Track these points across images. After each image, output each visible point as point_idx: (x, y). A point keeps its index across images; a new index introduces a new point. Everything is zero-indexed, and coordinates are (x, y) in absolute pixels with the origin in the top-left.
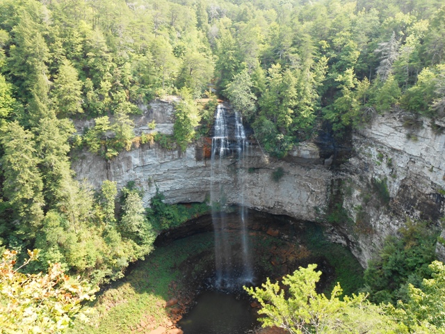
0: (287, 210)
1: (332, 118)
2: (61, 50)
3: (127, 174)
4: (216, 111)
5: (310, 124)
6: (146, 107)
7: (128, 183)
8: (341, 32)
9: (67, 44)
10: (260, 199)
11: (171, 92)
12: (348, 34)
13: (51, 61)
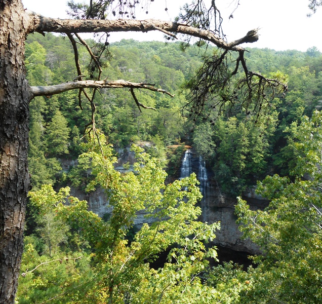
0: (248, 247)
1: (280, 164)
2: (56, 103)
3: (104, 207)
4: (183, 156)
5: (262, 169)
6: (123, 150)
7: (104, 215)
8: (292, 91)
9: (62, 99)
10: (224, 235)
11: (145, 139)
12: (299, 92)
13: (47, 112)
